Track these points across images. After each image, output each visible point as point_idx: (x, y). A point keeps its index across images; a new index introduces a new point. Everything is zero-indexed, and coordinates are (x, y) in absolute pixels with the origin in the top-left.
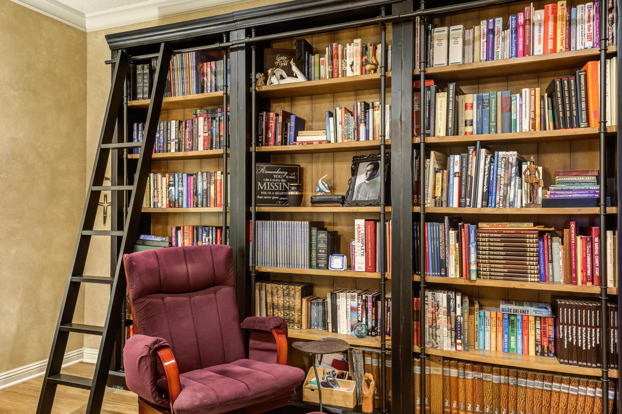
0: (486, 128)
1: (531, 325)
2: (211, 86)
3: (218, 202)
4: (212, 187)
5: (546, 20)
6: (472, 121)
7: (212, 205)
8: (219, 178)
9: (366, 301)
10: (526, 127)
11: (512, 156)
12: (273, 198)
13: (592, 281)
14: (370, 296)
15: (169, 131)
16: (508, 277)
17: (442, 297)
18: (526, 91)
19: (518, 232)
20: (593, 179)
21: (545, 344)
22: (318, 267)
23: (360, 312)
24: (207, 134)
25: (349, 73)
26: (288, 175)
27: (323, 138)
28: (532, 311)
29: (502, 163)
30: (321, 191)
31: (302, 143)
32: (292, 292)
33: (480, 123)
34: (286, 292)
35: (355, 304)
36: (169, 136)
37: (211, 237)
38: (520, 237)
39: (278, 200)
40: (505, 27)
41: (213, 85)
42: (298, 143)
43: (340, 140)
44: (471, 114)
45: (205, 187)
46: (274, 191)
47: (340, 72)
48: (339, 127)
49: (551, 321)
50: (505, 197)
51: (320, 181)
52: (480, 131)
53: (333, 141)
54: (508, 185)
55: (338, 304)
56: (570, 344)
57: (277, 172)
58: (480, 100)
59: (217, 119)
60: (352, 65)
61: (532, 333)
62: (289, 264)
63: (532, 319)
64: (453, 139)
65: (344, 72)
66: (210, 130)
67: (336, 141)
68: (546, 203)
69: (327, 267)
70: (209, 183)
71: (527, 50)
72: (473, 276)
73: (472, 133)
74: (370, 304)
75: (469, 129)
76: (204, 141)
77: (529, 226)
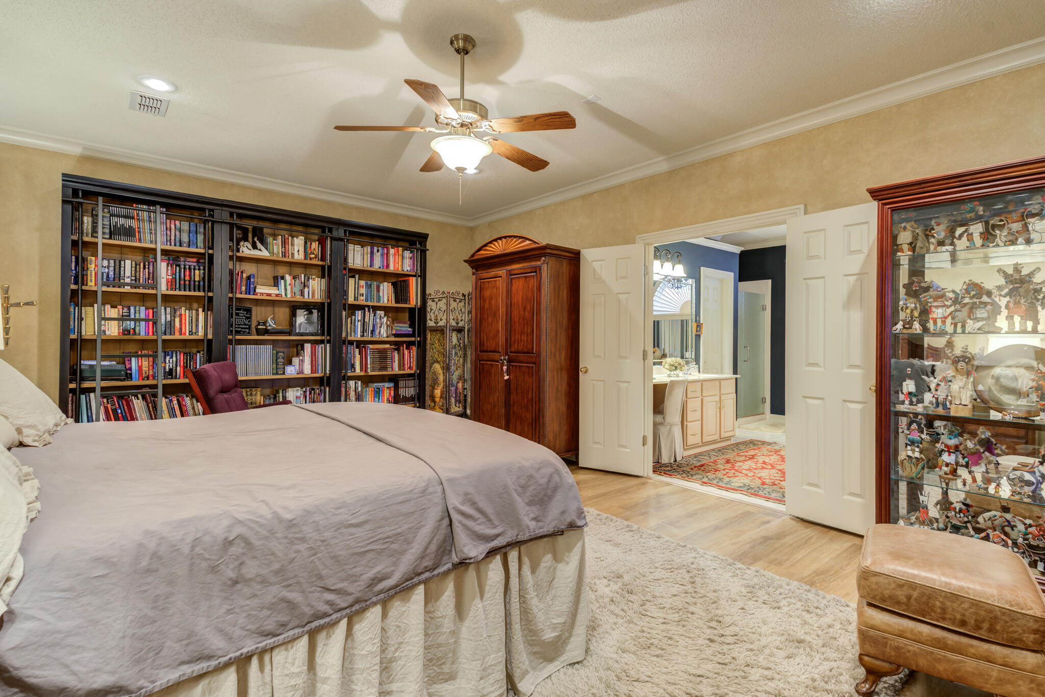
0: (369, 298)
1: (385, 392)
2: (175, 240)
3: (183, 331)
4: (177, 320)
5: (395, 255)
6: (363, 294)
7: (177, 333)
8: (183, 312)
9: (305, 392)
10: (386, 300)
11: (382, 313)
12: (239, 329)
13: (410, 369)
14: (308, 388)
15: (122, 269)
16: (380, 370)
17: (352, 383)
18: (386, 284)
19: (385, 349)
20: (408, 325)
21: (390, 399)
22: (277, 374)
23: (302, 399)
24: (171, 277)
25: (296, 256)
26: (247, 314)
27: (277, 292)
28: (387, 385)
29: (379, 317)
30: (270, 326)
31: (262, 294)
32: (254, 393)
33: (367, 296)
34: (249, 393)
35: (299, 394)
36: (122, 273)
37: (174, 359)
38: (385, 350)
39: (240, 331)
40: (378, 251)
41: (177, 239)
42: (259, 294)
43: (289, 296)
44: (363, 291)
45: (169, 318)
46: (239, 325)
47: (290, 253)
48: (289, 288)
49: (393, 389)
50: (380, 332)
51: (269, 319)
52: (367, 300)
53: (284, 296)
54: (381, 327)
55: (287, 396)
56: (403, 396)
57: (241, 312)
58: (366, 284)
59: (182, 266)
60: (298, 251)
61: (385, 395)
62: (256, 374)
63: (386, 389)
64: (356, 303)
65: (293, 254)
66: (174, 274)
67: (286, 295)
68: (396, 335)
69: (284, 373)
70: (173, 316)
71: (388, 266)
72: (369, 371)
73: (363, 300)
74: (308, 393)
75: (362, 298)
76: (168, 282)
77: (387, 346)
